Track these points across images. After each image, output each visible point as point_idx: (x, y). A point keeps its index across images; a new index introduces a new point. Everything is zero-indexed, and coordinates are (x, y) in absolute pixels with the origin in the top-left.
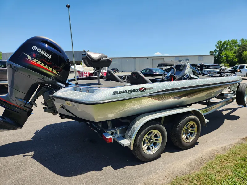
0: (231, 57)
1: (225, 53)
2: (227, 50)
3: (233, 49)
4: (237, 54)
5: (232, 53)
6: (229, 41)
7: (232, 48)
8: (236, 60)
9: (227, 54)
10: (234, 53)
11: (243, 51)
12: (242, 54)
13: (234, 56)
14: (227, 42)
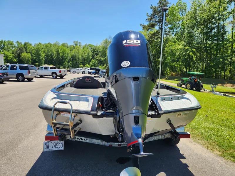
0: (9, 57)
1: (3, 53)
2: (4, 50)
3: (10, 50)
4: (16, 56)
5: (10, 53)
6: (5, 41)
7: (9, 48)
8: (15, 60)
9: (6, 54)
10: (13, 53)
11: (21, 52)
12: (20, 55)
13: (13, 56)
14: (3, 42)
